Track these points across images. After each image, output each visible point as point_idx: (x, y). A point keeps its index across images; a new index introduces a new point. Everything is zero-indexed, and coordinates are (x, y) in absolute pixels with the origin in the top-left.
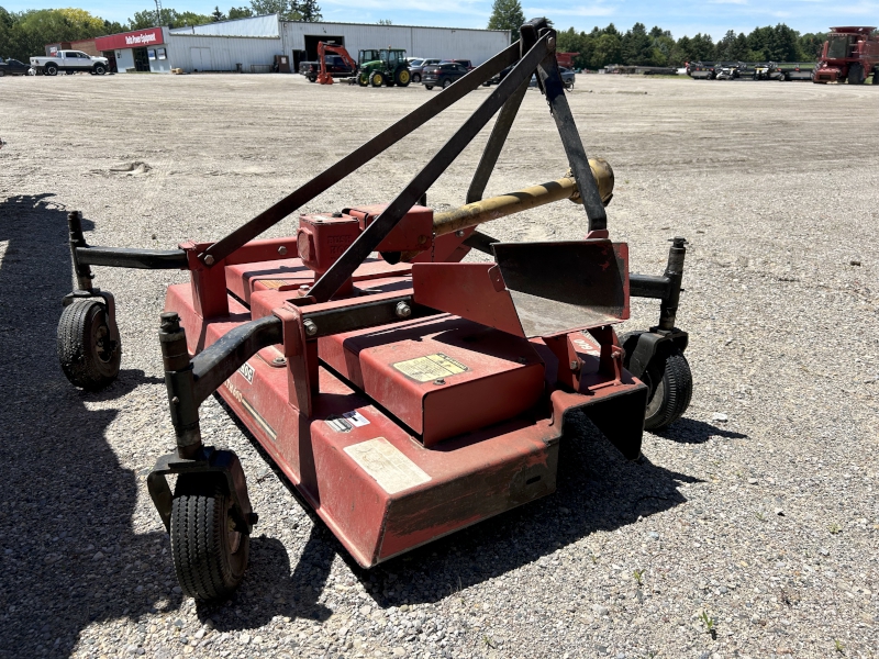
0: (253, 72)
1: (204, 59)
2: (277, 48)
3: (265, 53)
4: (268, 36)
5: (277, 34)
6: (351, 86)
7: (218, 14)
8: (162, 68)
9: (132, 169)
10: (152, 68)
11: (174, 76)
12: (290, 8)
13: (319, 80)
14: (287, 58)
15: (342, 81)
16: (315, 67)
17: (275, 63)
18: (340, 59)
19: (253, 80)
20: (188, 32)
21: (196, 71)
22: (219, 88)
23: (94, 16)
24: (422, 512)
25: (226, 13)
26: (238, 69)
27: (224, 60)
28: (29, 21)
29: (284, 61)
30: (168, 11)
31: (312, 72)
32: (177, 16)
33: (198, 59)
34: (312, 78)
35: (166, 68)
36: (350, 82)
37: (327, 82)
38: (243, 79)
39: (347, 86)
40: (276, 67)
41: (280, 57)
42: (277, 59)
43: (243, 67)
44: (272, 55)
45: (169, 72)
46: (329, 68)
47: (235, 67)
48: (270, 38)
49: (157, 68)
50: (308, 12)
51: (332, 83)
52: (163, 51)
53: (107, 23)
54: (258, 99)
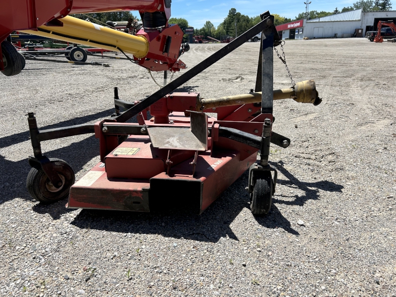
0: (342, 37)
1: (320, 32)
2: (358, 25)
3: (351, 28)
4: (355, 20)
5: (359, 18)
6: (394, 43)
7: (336, 11)
8: (300, 37)
9: (237, 79)
10: (296, 38)
11: (303, 40)
12: (374, 5)
13: (375, 40)
14: (362, 30)
15: (388, 41)
16: (374, 34)
17: (355, 33)
18: (390, 29)
19: (339, 41)
20: (317, 20)
21: (314, 38)
22: (320, 45)
23: (281, 17)
24: (84, 196)
25: (340, 10)
26: (335, 36)
27: (329, 32)
28: (256, 20)
29: (360, 31)
30: (313, 12)
31: (372, 36)
32: (317, 14)
33: (316, 32)
34: (372, 39)
35: (301, 37)
36: (392, 41)
37: (380, 41)
38: (334, 41)
39: (391, 43)
40: (356, 34)
41: (358, 30)
42: (357, 30)
43: (338, 35)
44: (355, 29)
45: (302, 39)
46: (382, 34)
47: (334, 35)
48: (356, 21)
49: (298, 37)
50: (384, 6)
51: (382, 42)
52: (302, 30)
53: (286, 19)
54: (333, 50)
